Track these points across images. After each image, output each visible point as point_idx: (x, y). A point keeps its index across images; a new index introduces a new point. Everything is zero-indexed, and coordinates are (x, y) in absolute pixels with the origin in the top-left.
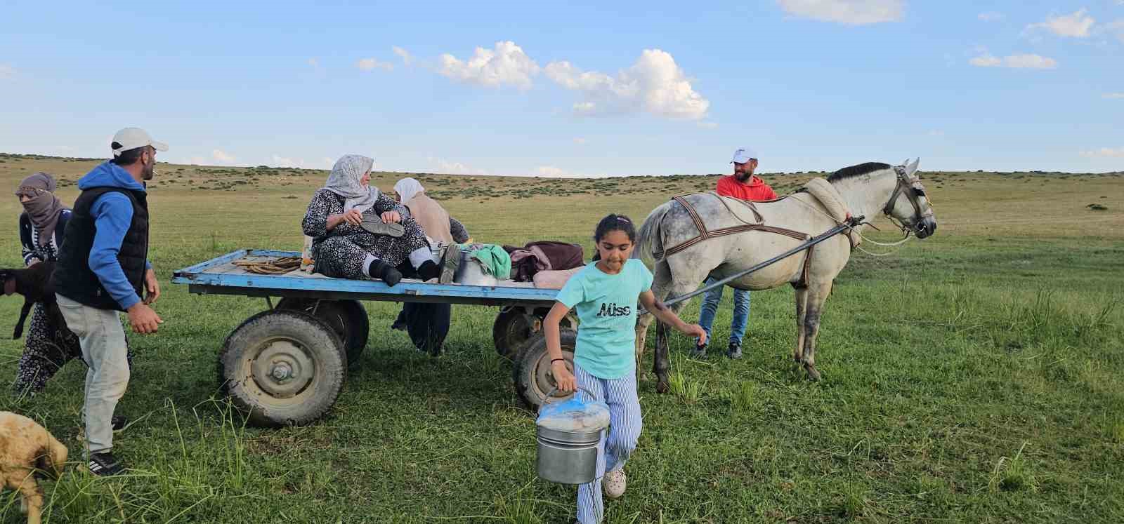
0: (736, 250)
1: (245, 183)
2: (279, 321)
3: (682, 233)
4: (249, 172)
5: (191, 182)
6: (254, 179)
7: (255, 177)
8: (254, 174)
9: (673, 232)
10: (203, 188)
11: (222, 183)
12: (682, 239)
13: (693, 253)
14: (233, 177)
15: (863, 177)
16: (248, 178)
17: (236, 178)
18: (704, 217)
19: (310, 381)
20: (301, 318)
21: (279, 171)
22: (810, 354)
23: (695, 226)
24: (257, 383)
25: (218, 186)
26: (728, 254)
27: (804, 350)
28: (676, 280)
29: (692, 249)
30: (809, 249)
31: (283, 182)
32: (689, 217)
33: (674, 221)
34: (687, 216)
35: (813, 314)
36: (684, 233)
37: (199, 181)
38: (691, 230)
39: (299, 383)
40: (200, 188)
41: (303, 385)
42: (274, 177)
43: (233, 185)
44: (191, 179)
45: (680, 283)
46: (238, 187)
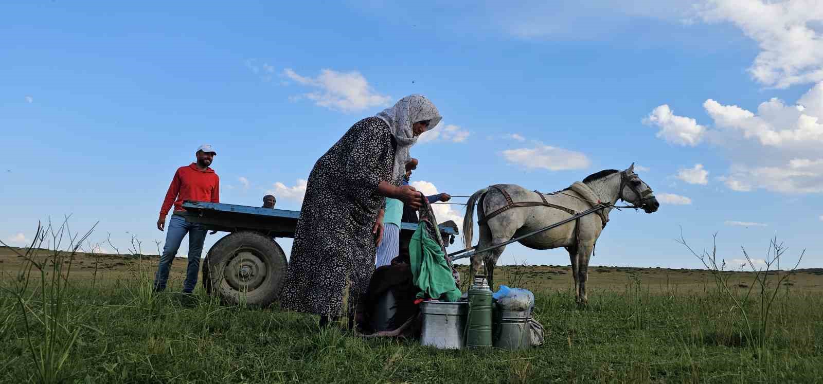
0: (532, 217)
1: (124, 265)
2: (244, 236)
3: (497, 204)
4: (127, 257)
5: (82, 263)
6: (131, 262)
7: (132, 261)
8: (131, 259)
9: (492, 204)
10: (91, 267)
11: (106, 264)
12: (497, 208)
13: (505, 217)
14: (115, 260)
15: (602, 179)
16: (126, 261)
17: (117, 261)
18: (511, 195)
19: (264, 278)
20: (258, 234)
21: (151, 257)
22: (584, 295)
23: (506, 200)
24: (228, 282)
25: (102, 266)
26: (527, 219)
27: (580, 292)
28: (495, 235)
29: (504, 214)
30: (578, 220)
31: (153, 264)
32: (502, 195)
33: (492, 197)
34: (500, 194)
35: (583, 267)
36: (499, 204)
37: (87, 262)
38: (503, 202)
39: (257, 279)
40: (89, 267)
41: (259, 281)
42: (147, 261)
43: (114, 265)
44: (82, 261)
45: (498, 237)
46: (118, 267)
